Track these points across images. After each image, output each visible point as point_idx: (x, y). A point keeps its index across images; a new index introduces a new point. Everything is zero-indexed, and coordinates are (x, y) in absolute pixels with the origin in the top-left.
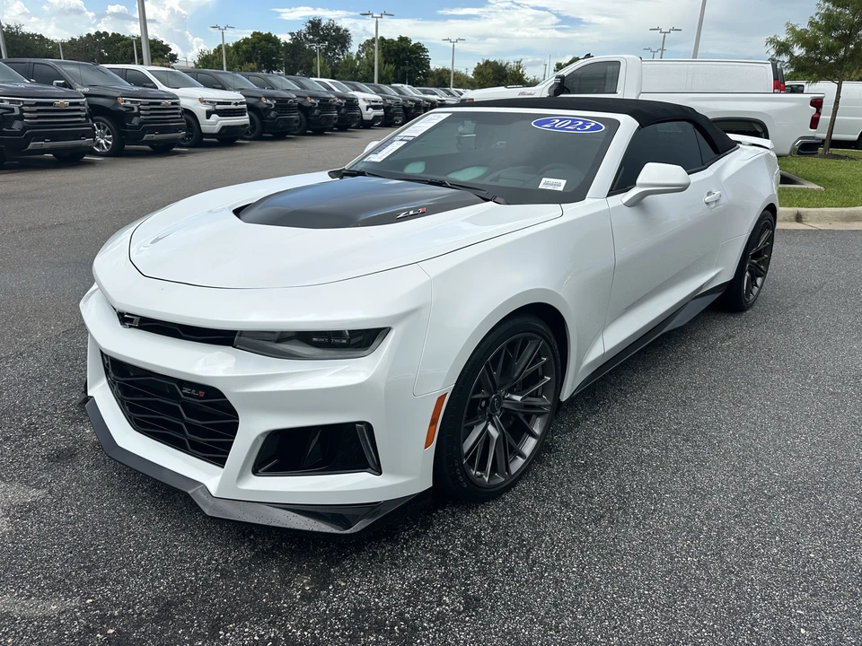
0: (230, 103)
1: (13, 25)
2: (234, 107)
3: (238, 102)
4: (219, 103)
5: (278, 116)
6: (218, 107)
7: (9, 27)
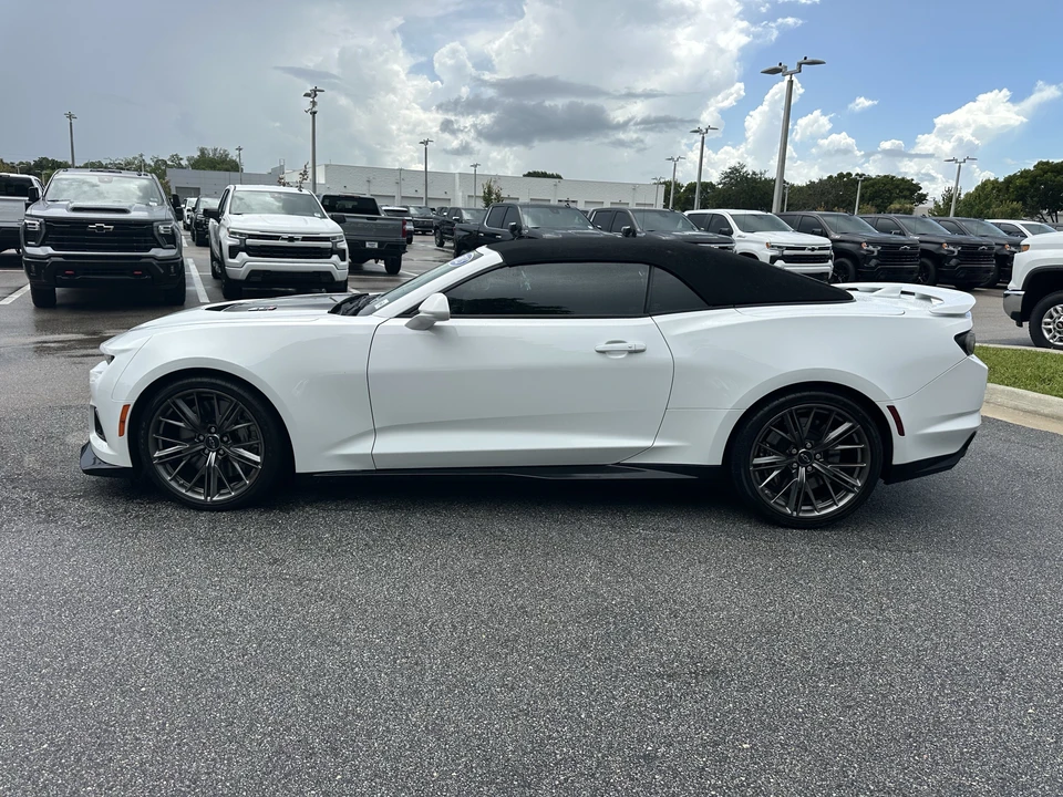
0: (804, 249)
1: (757, 172)
2: (809, 252)
3: (817, 247)
4: (788, 248)
5: (878, 265)
6: (786, 252)
7: (754, 173)
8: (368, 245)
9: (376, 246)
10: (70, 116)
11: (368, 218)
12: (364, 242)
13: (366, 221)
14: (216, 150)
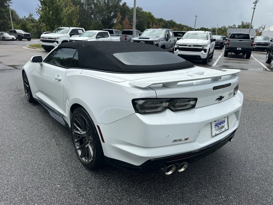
8: (238, 49)
9: (241, 49)
10: (196, 16)
11: (239, 40)
12: (236, 48)
13: (239, 41)
14: (247, 23)
